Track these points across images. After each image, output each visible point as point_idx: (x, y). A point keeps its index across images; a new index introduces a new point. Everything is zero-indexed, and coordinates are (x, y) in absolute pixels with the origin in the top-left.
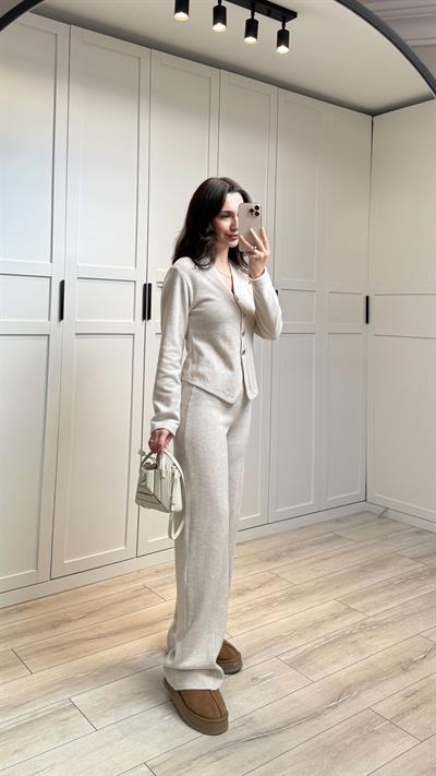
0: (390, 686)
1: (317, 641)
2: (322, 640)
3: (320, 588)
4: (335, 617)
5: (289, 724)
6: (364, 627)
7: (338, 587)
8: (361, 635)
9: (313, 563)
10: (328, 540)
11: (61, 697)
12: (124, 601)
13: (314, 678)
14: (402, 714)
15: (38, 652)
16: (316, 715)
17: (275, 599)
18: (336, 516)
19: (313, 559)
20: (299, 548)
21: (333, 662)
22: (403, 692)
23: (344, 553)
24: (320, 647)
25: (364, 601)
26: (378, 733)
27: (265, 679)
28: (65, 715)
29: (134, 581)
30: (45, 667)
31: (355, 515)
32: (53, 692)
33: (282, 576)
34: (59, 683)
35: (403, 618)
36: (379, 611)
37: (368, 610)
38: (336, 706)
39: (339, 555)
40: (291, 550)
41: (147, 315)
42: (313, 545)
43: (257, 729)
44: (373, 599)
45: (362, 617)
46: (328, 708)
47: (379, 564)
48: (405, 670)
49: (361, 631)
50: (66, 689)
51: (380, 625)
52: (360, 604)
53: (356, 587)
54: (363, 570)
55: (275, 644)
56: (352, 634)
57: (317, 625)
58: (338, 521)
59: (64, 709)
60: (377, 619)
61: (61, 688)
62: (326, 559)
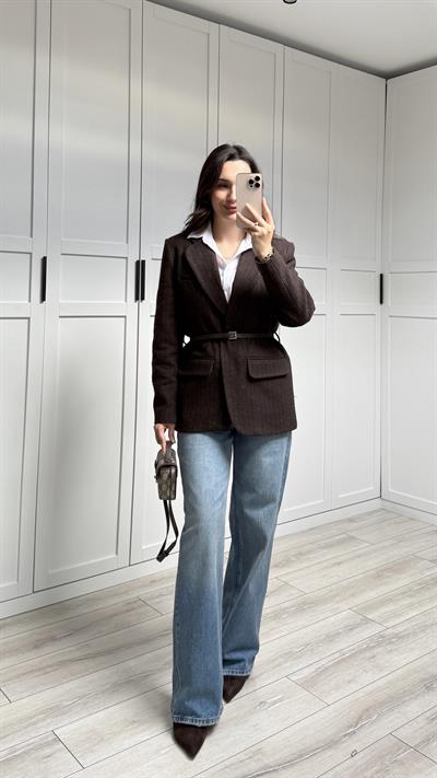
0: (414, 708)
1: (332, 657)
2: (336, 656)
3: (335, 596)
4: (351, 629)
5: (301, 756)
6: (382, 640)
7: (353, 595)
8: (380, 649)
9: (326, 567)
10: (341, 542)
11: (43, 730)
12: (115, 615)
13: (329, 700)
14: (427, 741)
15: (18, 677)
16: (331, 744)
17: (284, 610)
18: (349, 516)
19: (325, 564)
20: (309, 552)
21: (349, 682)
22: (428, 714)
23: (359, 556)
24: (333, 665)
25: (383, 610)
26: (402, 763)
27: (275, 702)
28: (48, 751)
29: (126, 592)
30: (25, 694)
31: (370, 514)
32: (36, 723)
33: (291, 583)
34: (41, 713)
35: (424, 628)
36: (398, 621)
37: (386, 621)
38: (354, 732)
39: (352, 559)
40: (301, 554)
41: (140, 294)
42: (324, 548)
43: (266, 762)
44: (391, 607)
45: (380, 628)
46: (345, 736)
47: (397, 568)
48: (429, 688)
49: (379, 644)
50: (49, 721)
51: (400, 637)
52: (377, 613)
53: (371, 595)
54: (379, 575)
55: (285, 662)
56: (369, 648)
57: (331, 638)
58: (351, 520)
59: (48, 744)
60: (396, 631)
61: (43, 720)
62: (339, 564)
